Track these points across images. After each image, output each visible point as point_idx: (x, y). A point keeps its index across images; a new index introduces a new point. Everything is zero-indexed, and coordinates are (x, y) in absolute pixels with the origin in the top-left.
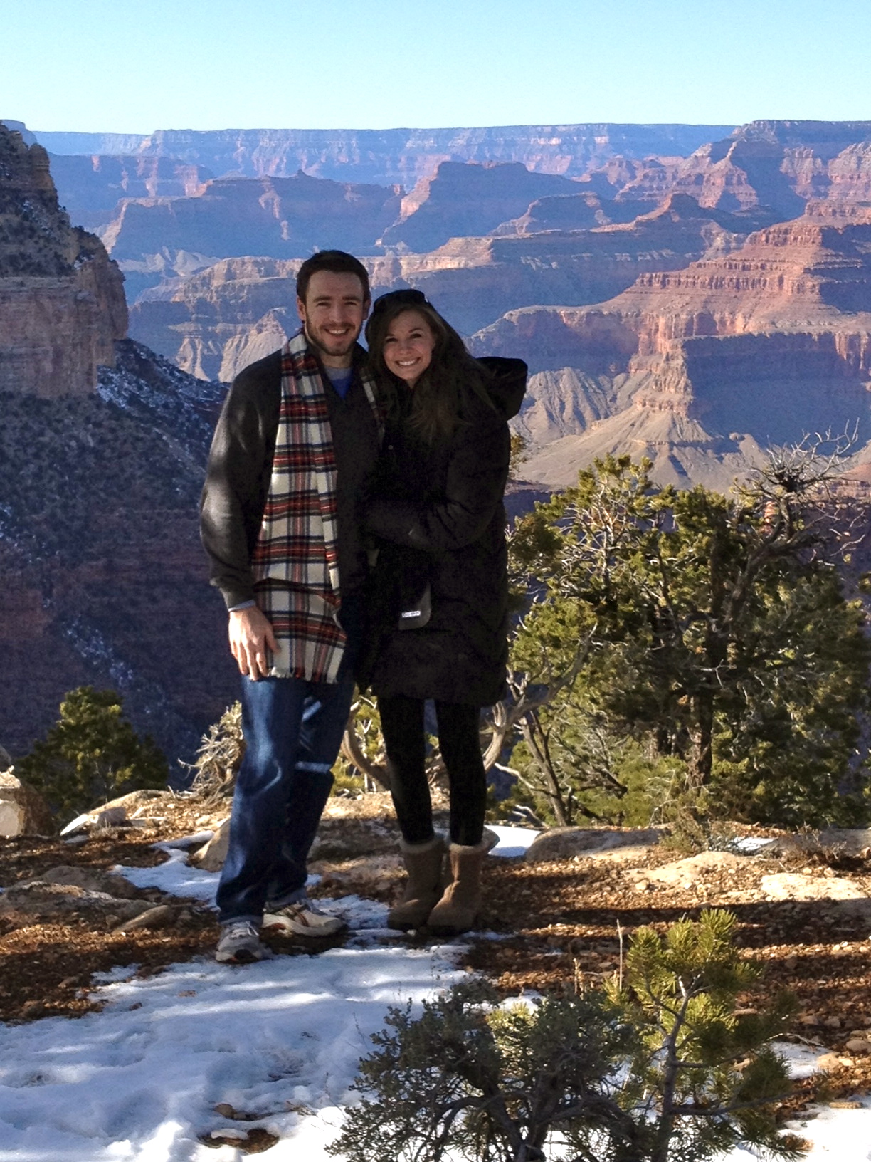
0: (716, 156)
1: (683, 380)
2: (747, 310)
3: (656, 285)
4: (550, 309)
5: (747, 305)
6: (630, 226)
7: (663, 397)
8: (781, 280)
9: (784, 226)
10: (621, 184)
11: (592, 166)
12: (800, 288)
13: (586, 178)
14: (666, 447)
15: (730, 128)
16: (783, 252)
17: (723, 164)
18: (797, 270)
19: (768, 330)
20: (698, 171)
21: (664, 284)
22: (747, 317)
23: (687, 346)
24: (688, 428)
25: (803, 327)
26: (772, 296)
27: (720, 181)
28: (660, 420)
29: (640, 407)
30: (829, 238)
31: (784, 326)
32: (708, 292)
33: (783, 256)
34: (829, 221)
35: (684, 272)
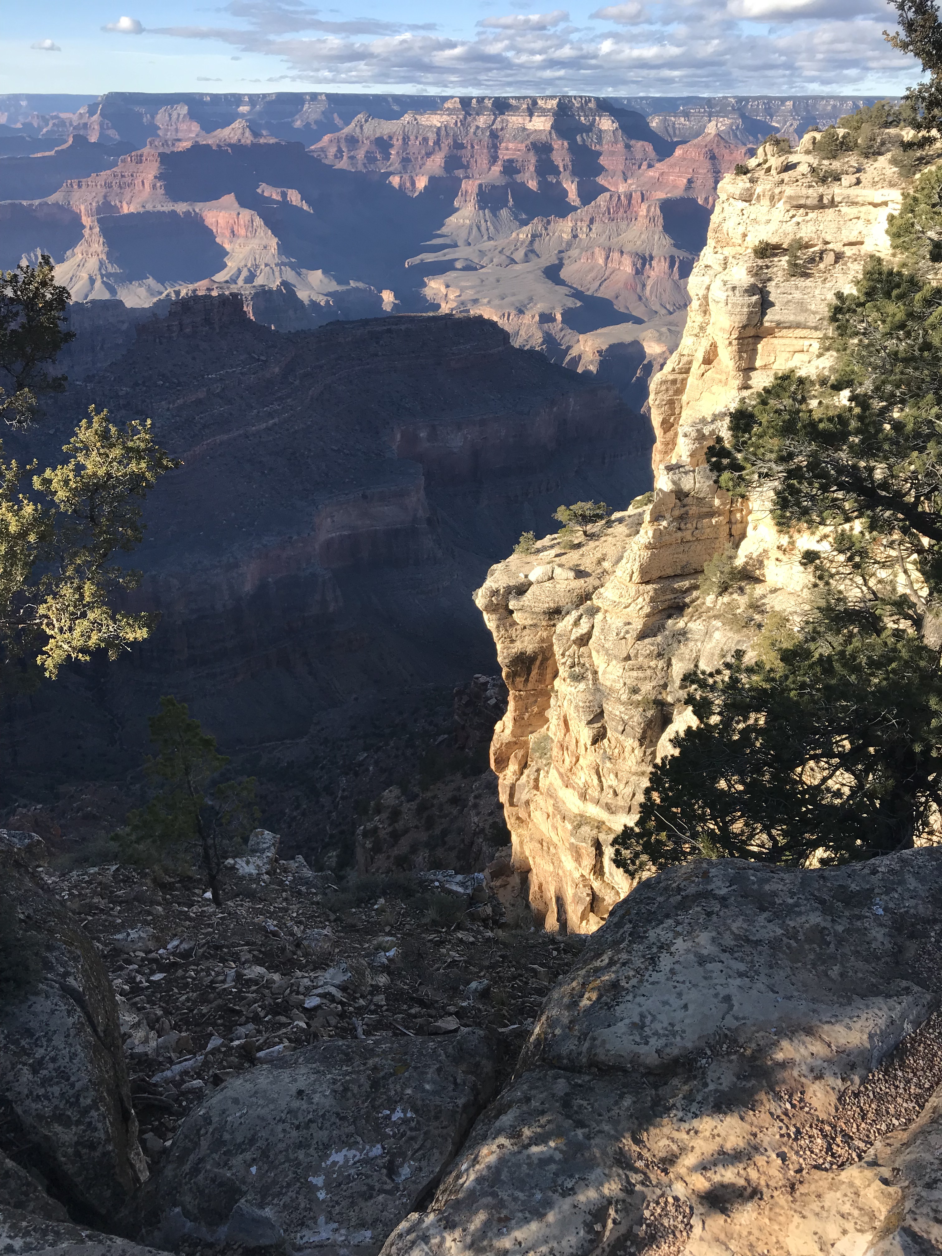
0: (92, 112)
1: (101, 240)
2: (128, 199)
3: (75, 187)
4: (17, 202)
5: (127, 197)
6: (52, 153)
7: (92, 250)
8: (143, 182)
9: (139, 152)
10: (40, 129)
11: (21, 119)
12: (154, 187)
13: (19, 126)
14: (99, 277)
15: (96, 97)
16: (141, 167)
17: (95, 117)
18: (151, 176)
19: (141, 210)
20: (83, 121)
21: (80, 186)
22: (129, 204)
23: (99, 221)
24: (109, 266)
25: (159, 208)
26: (140, 192)
27: (97, 127)
28: (92, 264)
29: (80, 256)
30: (164, 158)
31: (149, 207)
32: (104, 190)
33: (141, 169)
34: (161, 150)
35: (89, 179)
